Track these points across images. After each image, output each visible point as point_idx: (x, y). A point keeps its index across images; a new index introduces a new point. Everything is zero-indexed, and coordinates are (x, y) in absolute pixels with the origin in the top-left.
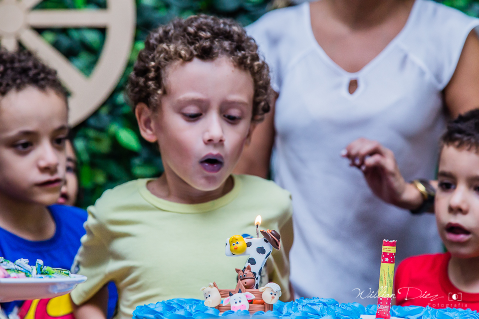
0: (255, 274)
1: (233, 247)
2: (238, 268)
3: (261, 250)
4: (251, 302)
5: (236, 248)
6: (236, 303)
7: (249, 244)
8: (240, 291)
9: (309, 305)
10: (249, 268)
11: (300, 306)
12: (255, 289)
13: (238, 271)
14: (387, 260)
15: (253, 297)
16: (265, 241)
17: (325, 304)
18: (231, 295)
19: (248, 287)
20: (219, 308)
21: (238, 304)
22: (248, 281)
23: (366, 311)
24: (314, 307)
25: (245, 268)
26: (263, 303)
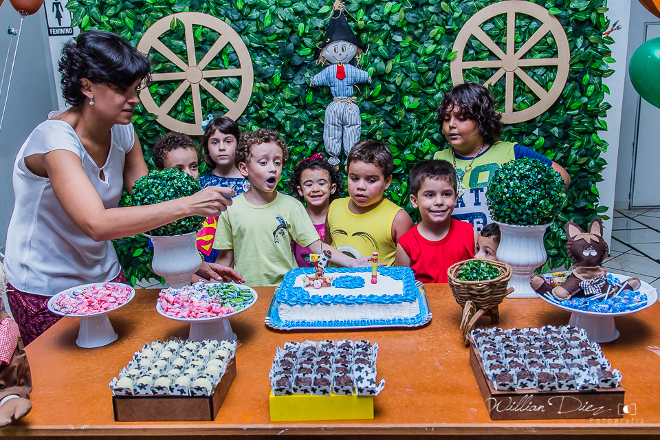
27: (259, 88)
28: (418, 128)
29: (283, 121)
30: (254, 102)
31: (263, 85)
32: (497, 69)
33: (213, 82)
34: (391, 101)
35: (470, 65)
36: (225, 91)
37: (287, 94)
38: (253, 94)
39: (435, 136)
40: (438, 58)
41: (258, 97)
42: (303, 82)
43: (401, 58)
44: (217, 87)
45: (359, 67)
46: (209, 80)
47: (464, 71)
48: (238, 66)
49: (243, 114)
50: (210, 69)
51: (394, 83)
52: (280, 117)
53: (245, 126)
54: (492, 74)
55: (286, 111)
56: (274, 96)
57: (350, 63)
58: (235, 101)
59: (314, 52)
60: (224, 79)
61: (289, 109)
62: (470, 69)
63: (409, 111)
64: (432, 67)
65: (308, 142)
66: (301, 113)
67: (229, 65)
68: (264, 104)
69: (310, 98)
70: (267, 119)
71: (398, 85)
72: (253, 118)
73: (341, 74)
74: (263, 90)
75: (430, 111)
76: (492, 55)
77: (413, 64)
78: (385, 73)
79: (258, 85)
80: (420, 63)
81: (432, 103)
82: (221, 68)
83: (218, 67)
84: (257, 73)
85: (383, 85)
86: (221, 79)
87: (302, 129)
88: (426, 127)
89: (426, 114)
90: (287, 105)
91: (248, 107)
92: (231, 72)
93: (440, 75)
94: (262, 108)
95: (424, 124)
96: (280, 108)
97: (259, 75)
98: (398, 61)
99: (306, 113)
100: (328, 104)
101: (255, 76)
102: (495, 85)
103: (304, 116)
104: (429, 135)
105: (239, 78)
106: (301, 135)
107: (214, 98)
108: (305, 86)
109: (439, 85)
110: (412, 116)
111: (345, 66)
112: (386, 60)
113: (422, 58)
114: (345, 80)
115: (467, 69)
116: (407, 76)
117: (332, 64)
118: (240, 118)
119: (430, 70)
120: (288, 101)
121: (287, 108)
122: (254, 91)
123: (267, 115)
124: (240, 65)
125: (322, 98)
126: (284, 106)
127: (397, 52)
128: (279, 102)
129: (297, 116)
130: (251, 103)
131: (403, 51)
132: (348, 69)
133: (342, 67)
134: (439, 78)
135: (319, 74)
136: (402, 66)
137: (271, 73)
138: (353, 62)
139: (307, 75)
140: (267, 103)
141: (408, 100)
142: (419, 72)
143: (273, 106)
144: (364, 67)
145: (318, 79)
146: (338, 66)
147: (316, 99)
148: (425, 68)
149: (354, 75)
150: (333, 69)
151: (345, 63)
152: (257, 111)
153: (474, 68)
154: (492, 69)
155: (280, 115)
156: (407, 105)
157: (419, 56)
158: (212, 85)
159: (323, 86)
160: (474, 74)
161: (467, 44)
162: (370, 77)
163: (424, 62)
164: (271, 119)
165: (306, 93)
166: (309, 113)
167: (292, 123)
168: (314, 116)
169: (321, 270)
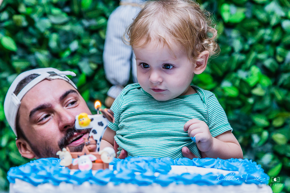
0: (96, 141)
1: (81, 122)
3: (101, 124)
4: (94, 162)
5: (82, 123)
6: (82, 163)
7: (92, 120)
8: (85, 154)
9: (136, 163)
10: (92, 137)
11: (129, 164)
12: (96, 152)
15: (95, 158)
16: (104, 117)
17: (146, 161)
18: (79, 157)
19: (91, 151)
20: (70, 167)
22: (92, 146)
23: (175, 163)
24: (139, 164)
25: (89, 137)
26: (102, 162)
28: (242, 52)
29: (48, 32)
30: (8, 5)
39: (268, 63)
52: (43, 27)
55: (54, 20)
61: (58, 17)
63: (229, 26)
65: (81, 64)
66: (74, 23)
68: (22, 9)
70: (25, 29)
72: (6, 28)
75: (260, 27)
81: (262, 16)
87: (74, 45)
88: (254, 50)
89: (253, 31)
90: (56, 11)
94: (18, 13)
95: (251, 46)
96: (45, 15)
99: (82, 24)
100: (111, 11)
103: (78, 29)
104: (257, 62)
106: (73, 54)
110: (234, 33)
121: (55, 15)
123: (25, 24)
125: (106, 3)
126: (51, 13)
128: (43, 6)
129: (67, 28)
140: (27, 6)
141: (229, 11)
143: (34, 11)
147: (96, 5)
152: (10, 18)
155: (43, 24)
164: (31, 29)
166: (86, 23)
167: (61, 36)
168: (93, 28)
169: (94, 142)
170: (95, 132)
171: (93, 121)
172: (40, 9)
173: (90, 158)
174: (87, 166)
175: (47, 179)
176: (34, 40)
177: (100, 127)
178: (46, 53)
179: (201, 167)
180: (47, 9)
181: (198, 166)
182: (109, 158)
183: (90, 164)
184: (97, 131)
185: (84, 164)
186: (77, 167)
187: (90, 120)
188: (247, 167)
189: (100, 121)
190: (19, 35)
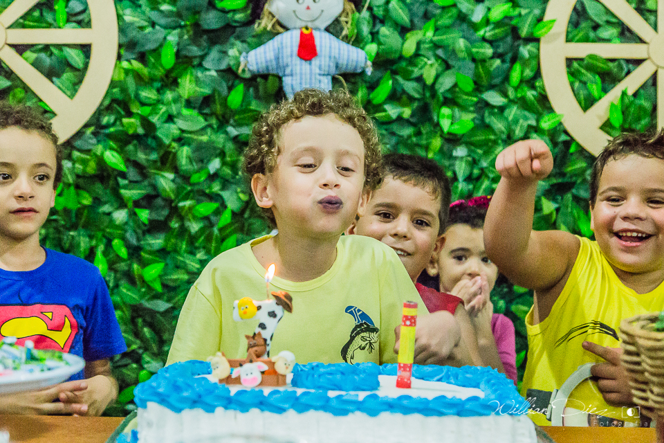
1: (242, 312)
2: (247, 334)
5: (245, 313)
6: (246, 375)
7: (259, 308)
8: (251, 361)
10: (259, 334)
13: (247, 337)
14: (408, 323)
15: (265, 368)
18: (241, 365)
19: (258, 356)
20: (228, 380)
21: (249, 375)
22: (259, 349)
23: (382, 371)
25: (255, 334)
27: (127, 72)
28: (469, 179)
29: (174, 144)
30: (114, 101)
31: (137, 65)
32: (638, 62)
33: (28, 54)
34: (412, 116)
35: (582, 50)
36: (51, 74)
37: (188, 86)
38: (113, 84)
40: (515, 31)
41: (124, 90)
42: (223, 66)
43: (436, 29)
44: (36, 64)
45: (346, 39)
46: (20, 49)
47: (569, 61)
48: (85, 24)
49: (86, 126)
50: (24, 26)
51: (420, 79)
52: (167, 136)
53: (88, 152)
54: (629, 73)
55: (182, 125)
56: (158, 91)
57: (327, 30)
58: (72, 96)
59: (251, 5)
60: (53, 49)
61: (191, 121)
62: (582, 60)
63: (452, 140)
64: (500, 50)
65: (226, 195)
66: (214, 131)
67: (68, 21)
69: (236, 98)
71: (429, 81)
72: (109, 136)
73: (307, 49)
74: (138, 77)
76: (626, 34)
77: (461, 43)
78: (401, 58)
79: (125, 64)
80: (475, 41)
81: (499, 126)
82: (49, 26)
83: (42, 23)
84: (124, 40)
85: (395, 82)
86: (46, 48)
87: (215, 165)
88: (488, 177)
90: (185, 112)
91: (99, 113)
92: (69, 34)
93: (517, 67)
94: (129, 114)
95: (483, 171)
96: (170, 118)
97: (130, 46)
98: (430, 34)
99: (226, 133)
101: (120, 46)
102: (635, 95)
103: (220, 139)
105: (86, 49)
106: (213, 177)
107: (26, 89)
108: (230, 74)
109: (516, 89)
111: (316, 34)
112: (403, 31)
113: (481, 33)
114: (315, 61)
115: (576, 59)
116: (448, 67)
117: (286, 29)
118: (79, 134)
119: (496, 55)
120: (189, 104)
121: (185, 118)
122: (116, 78)
123: (141, 131)
124: (89, 21)
125: (263, 100)
126: (179, 114)
127: (427, 16)
128: (168, 104)
129: (205, 138)
130: (107, 102)
131: (441, 16)
132: (324, 42)
133: (311, 37)
134: (515, 76)
135: (261, 49)
136: (436, 46)
137: (155, 41)
138: (334, 28)
139: (232, 52)
140: (143, 104)
141: (450, 117)
142: (474, 60)
143: (154, 112)
144: (357, 41)
145: (256, 59)
146: (302, 34)
148: (489, 51)
149: (335, 53)
150: (290, 41)
151: (317, 29)
152: (118, 121)
153: (591, 57)
154: (628, 61)
155: (167, 132)
156: (446, 125)
157: (474, 27)
158: (26, 59)
159: (265, 77)
160: (590, 68)
161: (575, 9)
162: (369, 63)
163: (484, 39)
164: (150, 141)
165: (230, 89)
166: (233, 131)
167: (194, 152)
168: (242, 139)
169: (263, 343)
170: (262, 326)
171: (261, 310)
172: (163, 109)
173: (259, 367)
174: (255, 379)
175: (195, 402)
176: (154, 156)
177: (272, 319)
178: (171, 176)
179: (422, 379)
180: (174, 109)
181: (417, 378)
182: (287, 368)
183: (259, 378)
184: (267, 326)
185: (250, 377)
186: (238, 381)
187: (256, 309)
188: (494, 385)
189: (271, 310)
190: (130, 147)
